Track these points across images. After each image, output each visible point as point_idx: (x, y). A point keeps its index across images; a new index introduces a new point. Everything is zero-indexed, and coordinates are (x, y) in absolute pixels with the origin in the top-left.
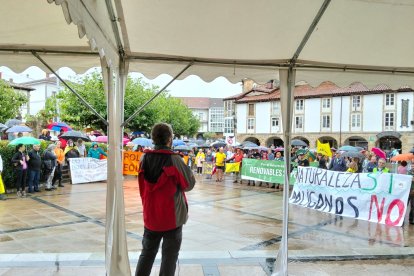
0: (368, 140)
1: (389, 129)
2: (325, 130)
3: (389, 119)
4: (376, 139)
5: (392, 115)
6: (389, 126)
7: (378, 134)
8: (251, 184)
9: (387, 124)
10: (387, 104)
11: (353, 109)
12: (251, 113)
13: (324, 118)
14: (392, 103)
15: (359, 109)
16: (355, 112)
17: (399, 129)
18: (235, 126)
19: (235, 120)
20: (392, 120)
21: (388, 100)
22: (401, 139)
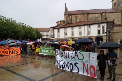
0: (93, 38)
1: (99, 35)
2: (80, 36)
3: (99, 32)
4: (95, 38)
5: (100, 30)
6: (99, 34)
7: (96, 37)
8: (43, 56)
9: (98, 33)
10: (98, 27)
11: (88, 29)
12: (59, 31)
13: (80, 32)
14: (100, 27)
15: (90, 29)
16: (89, 30)
17: (102, 35)
18: (54, 36)
19: (54, 34)
20: (100, 32)
21: (98, 26)
22: (103, 38)
